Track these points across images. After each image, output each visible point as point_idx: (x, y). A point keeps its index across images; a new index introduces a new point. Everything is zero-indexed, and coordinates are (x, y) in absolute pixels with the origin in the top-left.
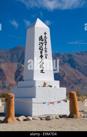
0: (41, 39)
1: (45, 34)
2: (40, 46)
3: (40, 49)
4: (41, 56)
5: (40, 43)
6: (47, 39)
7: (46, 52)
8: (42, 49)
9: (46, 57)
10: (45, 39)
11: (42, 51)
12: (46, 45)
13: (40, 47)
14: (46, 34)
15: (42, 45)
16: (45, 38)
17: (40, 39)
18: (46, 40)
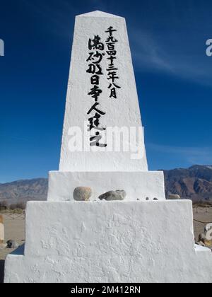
0: (95, 45)
1: (111, 30)
2: (90, 62)
3: (89, 71)
4: (96, 92)
5: (91, 54)
6: (116, 45)
7: (113, 78)
8: (97, 70)
9: (113, 94)
10: (110, 44)
11: (98, 78)
12: (112, 59)
13: (90, 65)
14: (113, 33)
15: (97, 59)
16: (110, 41)
17: (92, 43)
18: (113, 46)
